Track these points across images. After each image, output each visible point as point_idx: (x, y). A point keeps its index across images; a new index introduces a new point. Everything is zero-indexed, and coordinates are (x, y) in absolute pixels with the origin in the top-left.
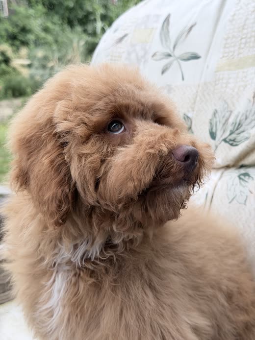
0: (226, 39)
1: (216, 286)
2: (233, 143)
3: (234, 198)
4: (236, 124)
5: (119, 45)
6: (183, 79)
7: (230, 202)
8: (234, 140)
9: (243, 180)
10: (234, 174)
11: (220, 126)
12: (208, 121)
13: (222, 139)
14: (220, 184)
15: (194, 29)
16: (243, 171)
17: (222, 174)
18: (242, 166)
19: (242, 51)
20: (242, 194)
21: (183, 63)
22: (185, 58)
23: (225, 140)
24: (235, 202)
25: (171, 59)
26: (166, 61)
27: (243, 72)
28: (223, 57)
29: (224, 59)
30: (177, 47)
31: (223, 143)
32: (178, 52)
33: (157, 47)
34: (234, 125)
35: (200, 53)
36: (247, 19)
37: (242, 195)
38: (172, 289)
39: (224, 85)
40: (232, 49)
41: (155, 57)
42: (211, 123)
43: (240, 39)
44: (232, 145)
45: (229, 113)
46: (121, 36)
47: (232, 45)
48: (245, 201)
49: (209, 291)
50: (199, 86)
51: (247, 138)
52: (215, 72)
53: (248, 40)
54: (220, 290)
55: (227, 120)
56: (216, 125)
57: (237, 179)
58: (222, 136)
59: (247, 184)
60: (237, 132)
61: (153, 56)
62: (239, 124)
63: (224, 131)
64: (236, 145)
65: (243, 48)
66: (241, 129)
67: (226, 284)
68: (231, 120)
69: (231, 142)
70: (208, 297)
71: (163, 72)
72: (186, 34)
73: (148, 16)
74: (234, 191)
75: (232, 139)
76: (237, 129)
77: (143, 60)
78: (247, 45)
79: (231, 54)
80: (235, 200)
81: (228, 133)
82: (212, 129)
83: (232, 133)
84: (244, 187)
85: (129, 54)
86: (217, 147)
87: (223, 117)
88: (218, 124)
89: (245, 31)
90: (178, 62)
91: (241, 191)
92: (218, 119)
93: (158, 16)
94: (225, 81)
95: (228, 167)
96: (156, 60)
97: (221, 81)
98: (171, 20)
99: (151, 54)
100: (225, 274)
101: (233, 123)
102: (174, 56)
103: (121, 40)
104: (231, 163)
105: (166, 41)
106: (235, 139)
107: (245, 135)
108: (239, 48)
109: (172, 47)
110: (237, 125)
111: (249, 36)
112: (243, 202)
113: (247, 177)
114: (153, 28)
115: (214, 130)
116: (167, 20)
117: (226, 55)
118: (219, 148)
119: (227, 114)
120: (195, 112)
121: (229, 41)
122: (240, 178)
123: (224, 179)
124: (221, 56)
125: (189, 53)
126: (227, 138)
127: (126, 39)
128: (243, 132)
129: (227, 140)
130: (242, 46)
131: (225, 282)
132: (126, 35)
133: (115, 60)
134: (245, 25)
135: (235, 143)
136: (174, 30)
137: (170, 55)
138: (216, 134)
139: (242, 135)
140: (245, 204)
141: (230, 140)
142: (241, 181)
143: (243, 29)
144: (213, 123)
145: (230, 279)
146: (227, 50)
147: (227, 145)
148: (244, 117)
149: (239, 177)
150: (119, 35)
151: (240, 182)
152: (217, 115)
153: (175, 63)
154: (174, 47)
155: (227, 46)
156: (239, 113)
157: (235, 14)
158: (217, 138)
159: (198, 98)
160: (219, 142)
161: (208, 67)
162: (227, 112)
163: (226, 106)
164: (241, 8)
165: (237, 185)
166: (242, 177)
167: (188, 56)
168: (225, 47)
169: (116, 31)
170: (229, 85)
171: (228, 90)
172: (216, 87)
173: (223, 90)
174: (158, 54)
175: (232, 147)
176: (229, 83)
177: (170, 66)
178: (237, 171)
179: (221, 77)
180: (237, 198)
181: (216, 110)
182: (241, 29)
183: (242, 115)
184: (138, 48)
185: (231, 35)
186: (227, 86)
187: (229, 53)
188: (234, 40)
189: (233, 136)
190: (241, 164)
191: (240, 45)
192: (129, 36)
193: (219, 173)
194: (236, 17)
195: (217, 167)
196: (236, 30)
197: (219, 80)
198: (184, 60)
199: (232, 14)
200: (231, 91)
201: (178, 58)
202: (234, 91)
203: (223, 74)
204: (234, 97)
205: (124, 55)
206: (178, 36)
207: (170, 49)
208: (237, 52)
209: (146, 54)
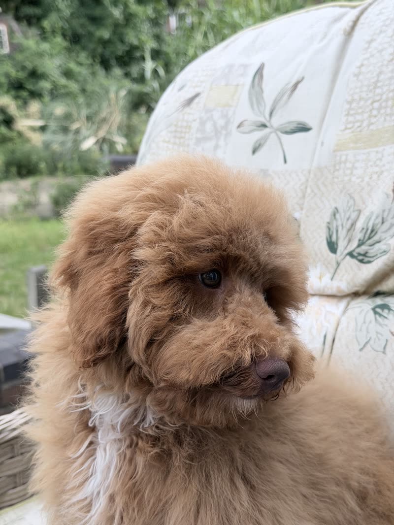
0: (350, 103)
1: (344, 482)
2: (363, 258)
3: (367, 343)
4: (367, 230)
5: (187, 110)
6: (285, 162)
7: (361, 350)
8: (365, 255)
9: (380, 315)
10: (365, 305)
11: (342, 233)
12: (324, 225)
13: (346, 252)
14: (344, 320)
15: (300, 86)
16: (379, 301)
17: (348, 304)
18: (378, 294)
19: (373, 120)
20: (379, 336)
21: (285, 138)
22: (288, 129)
23: (351, 254)
24: (368, 348)
25: (267, 131)
26: (259, 134)
27: (377, 152)
28: (346, 129)
29: (348, 131)
30: (274, 112)
31: (348, 257)
33: (245, 112)
34: (364, 231)
35: (310, 123)
36: (381, 73)
37: (379, 339)
38: (275, 485)
39: (348, 172)
40: (359, 117)
41: (241, 129)
42: (329, 229)
43: (370, 102)
44: (361, 261)
45: (356, 213)
46: (189, 96)
47: (360, 111)
48: (385, 348)
49: (333, 489)
50: (309, 172)
51: (385, 252)
52: (335, 151)
53: (384, 104)
54: (349, 487)
55: (353, 225)
56: (337, 231)
57: (371, 313)
58: (346, 248)
59: (386, 322)
60: (370, 242)
61: (239, 126)
62: (372, 231)
63: (349, 241)
64: (369, 262)
65: (375, 116)
66: (376, 238)
67: (357, 479)
68: (359, 225)
69: (361, 258)
70: (330, 499)
71: (254, 151)
72: (289, 92)
73: (231, 67)
74: (368, 332)
75: (362, 252)
76: (369, 238)
77: (224, 132)
78: (383, 111)
79: (357, 124)
80: (368, 346)
81: (355, 244)
82: (331, 237)
83: (361, 243)
84: (381, 325)
85: (203, 123)
86: (338, 264)
87: (348, 219)
88: (340, 229)
89: (378, 91)
90: (277, 135)
91: (377, 333)
92: (339, 223)
93: (245, 66)
94: (349, 165)
95: (356, 295)
96: (244, 133)
97: (342, 165)
98: (265, 72)
99: (237, 124)
100: (356, 463)
101: (363, 229)
102: (272, 127)
103: (190, 101)
104: (362, 289)
105: (258, 103)
106: (367, 253)
107: (381, 246)
108: (370, 116)
109: (267, 116)
110: (369, 231)
111: (384, 97)
112: (382, 350)
113: (386, 311)
114: (238, 85)
115: (334, 239)
116: (259, 72)
117: (349, 126)
118: (341, 266)
119: (354, 216)
120: (304, 212)
121: (354, 105)
122: (376, 313)
123: (350, 312)
124: (343, 127)
125: (293, 122)
126: (354, 251)
127: (196, 100)
128: (379, 242)
129: (355, 254)
130: (375, 112)
131: (356, 475)
132: (197, 95)
133: (181, 132)
134: (378, 81)
135: (366, 259)
136: (271, 88)
137: (264, 126)
138: (337, 244)
139: (377, 246)
140: (384, 352)
141: (360, 254)
142: (377, 316)
143: (375, 88)
144: (332, 229)
145: (364, 471)
146: (351, 119)
147: (355, 261)
148: (380, 220)
149: (374, 309)
150: (187, 94)
151: (376, 319)
152: (338, 216)
153: (273, 136)
154: (271, 114)
155: (352, 112)
156: (372, 213)
157: (362, 65)
158: (339, 252)
159: (309, 190)
160: (342, 257)
161: (322, 143)
162: (354, 211)
163: (351, 202)
164: (372, 56)
165: (370, 322)
166: (378, 310)
167: (292, 126)
168: (348, 115)
169: (180, 89)
170: (355, 172)
171: (354, 179)
172: (336, 173)
173: (346, 178)
174: (246, 123)
175: (362, 265)
176: (356, 168)
177: (265, 141)
178: (370, 301)
179: (343, 158)
180: (372, 342)
181: (336, 208)
182: (371, 87)
183: (377, 217)
184: (216, 115)
185: (356, 97)
186: (352, 173)
187: (354, 123)
188: (362, 103)
189: (364, 248)
190: (376, 290)
191: (371, 111)
192: (201, 96)
193: (343, 304)
194: (363, 69)
195: (339, 294)
196: (365, 89)
197: (340, 163)
198: (287, 133)
199: (358, 64)
200: (358, 181)
201: (278, 129)
202: (363, 181)
203: (347, 155)
204: (363, 189)
205: (195, 125)
206: (276, 99)
207: (265, 117)
208: (365, 124)
209: (228, 123)
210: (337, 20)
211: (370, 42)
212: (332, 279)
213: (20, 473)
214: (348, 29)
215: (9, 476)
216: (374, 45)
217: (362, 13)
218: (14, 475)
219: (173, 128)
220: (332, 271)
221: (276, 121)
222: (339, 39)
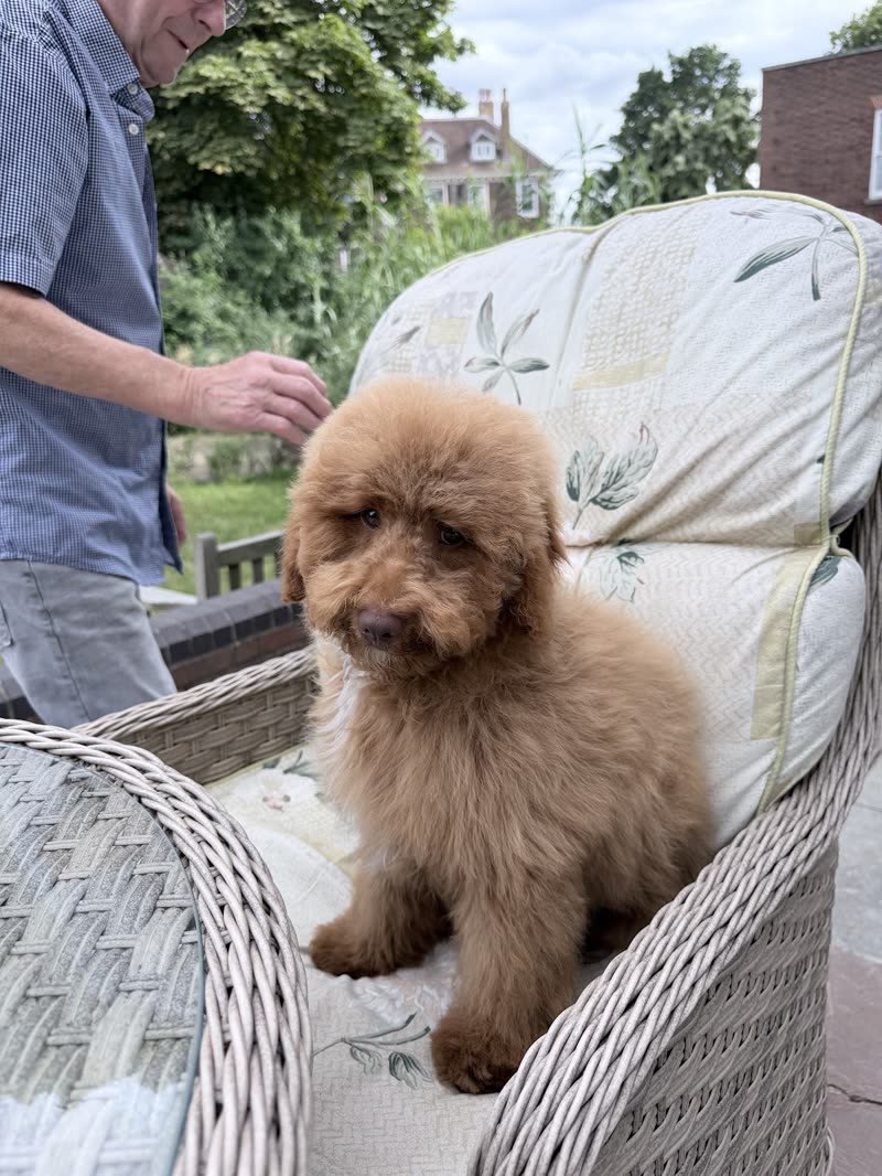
0: (591, 338)
2: (607, 504)
3: (613, 592)
4: (612, 474)
5: (405, 346)
6: (520, 402)
7: (607, 599)
8: (609, 500)
9: (627, 563)
10: (609, 555)
11: (584, 479)
12: (564, 471)
13: (589, 498)
14: (587, 571)
15: (534, 319)
16: (624, 549)
17: (590, 555)
18: (622, 542)
19: (617, 356)
20: (626, 584)
21: (518, 376)
22: (523, 367)
23: (594, 501)
24: (614, 598)
25: (498, 369)
26: (490, 373)
27: (622, 390)
28: (587, 366)
29: (589, 369)
30: (506, 349)
31: (591, 504)
32: (510, 358)
33: (474, 349)
34: (608, 475)
35: (547, 360)
36: (623, 305)
37: (626, 588)
39: (590, 412)
40: (600, 354)
41: (470, 367)
42: (570, 474)
43: (612, 337)
44: (606, 507)
45: (599, 456)
46: (407, 329)
47: (602, 346)
48: (632, 596)
50: (547, 413)
51: (632, 496)
52: (574, 390)
53: (628, 339)
55: (596, 469)
56: (578, 477)
57: (617, 562)
58: (588, 494)
59: (634, 570)
60: (615, 486)
61: (467, 365)
62: (618, 475)
63: (592, 486)
64: (614, 508)
65: (619, 352)
66: (622, 482)
68: (603, 468)
69: (604, 504)
71: (487, 388)
72: (522, 327)
73: (452, 296)
74: (613, 581)
75: (606, 498)
76: (614, 483)
77: (450, 371)
78: (627, 346)
79: (600, 361)
80: (615, 595)
81: (598, 489)
82: (571, 483)
83: (605, 488)
84: (627, 573)
85: (424, 360)
86: (580, 512)
87: (590, 463)
88: (581, 474)
89: (622, 324)
90: (511, 375)
91: (624, 582)
92: (581, 467)
93: (471, 295)
94: (590, 405)
95: (598, 544)
96: (472, 372)
97: (583, 405)
98: (494, 303)
99: (464, 362)
101: (607, 473)
102: (504, 365)
103: (408, 336)
104: (605, 538)
105: (489, 339)
106: (612, 498)
107: (628, 490)
108: (614, 352)
109: (499, 354)
110: (614, 475)
111: (629, 331)
112: (629, 598)
113: (633, 559)
114: (464, 318)
115: (575, 485)
116: (488, 303)
117: (592, 362)
118: (584, 513)
119: (596, 459)
121: (595, 339)
122: (621, 561)
123: (592, 563)
124: (583, 364)
125: (528, 359)
126: (596, 497)
127: (416, 335)
128: (624, 486)
129: (598, 500)
130: (618, 348)
132: (416, 330)
134: (621, 314)
135: (611, 505)
136: (502, 322)
137: (496, 364)
138: (578, 492)
139: (623, 491)
140: (632, 601)
141: (604, 500)
142: (623, 565)
143: (619, 320)
144: (572, 475)
146: (593, 355)
147: (598, 507)
148: (626, 462)
149: (619, 558)
150: (404, 327)
151: (622, 568)
152: (579, 460)
153: (505, 374)
154: (503, 351)
155: (593, 348)
156: (617, 456)
157: (602, 296)
158: (580, 499)
160: (584, 504)
161: (560, 381)
162: (596, 454)
163: (594, 444)
164: (614, 286)
165: (616, 571)
166: (624, 558)
167: (527, 364)
168: (589, 350)
169: (396, 321)
170: (597, 412)
171: (596, 419)
172: (576, 414)
173: (588, 419)
174: (475, 361)
175: (606, 511)
176: (598, 408)
177: (496, 382)
178: (614, 550)
179: (584, 398)
180: (618, 591)
181: (577, 453)
182: (614, 321)
183: (623, 459)
184: (441, 352)
185: (598, 331)
186: (594, 414)
187: (596, 359)
188: (604, 339)
189: (608, 493)
190: (621, 538)
191: (614, 347)
192: (422, 330)
193: (586, 552)
194: (604, 301)
195: (582, 545)
196: (607, 322)
197: (580, 402)
198: (521, 371)
199: (598, 295)
200: (601, 421)
201: (511, 367)
202: (607, 421)
203: (588, 394)
204: (607, 430)
205: (416, 363)
206: (509, 332)
207: (496, 354)
208: (609, 359)
209: (455, 361)
210: (570, 246)
211: (611, 272)
212: (574, 528)
213: (224, 745)
214: (586, 257)
215: (212, 749)
216: (615, 275)
217: (600, 240)
218: (218, 748)
219: (390, 367)
220: (574, 519)
221: (509, 359)
222: (577, 268)
